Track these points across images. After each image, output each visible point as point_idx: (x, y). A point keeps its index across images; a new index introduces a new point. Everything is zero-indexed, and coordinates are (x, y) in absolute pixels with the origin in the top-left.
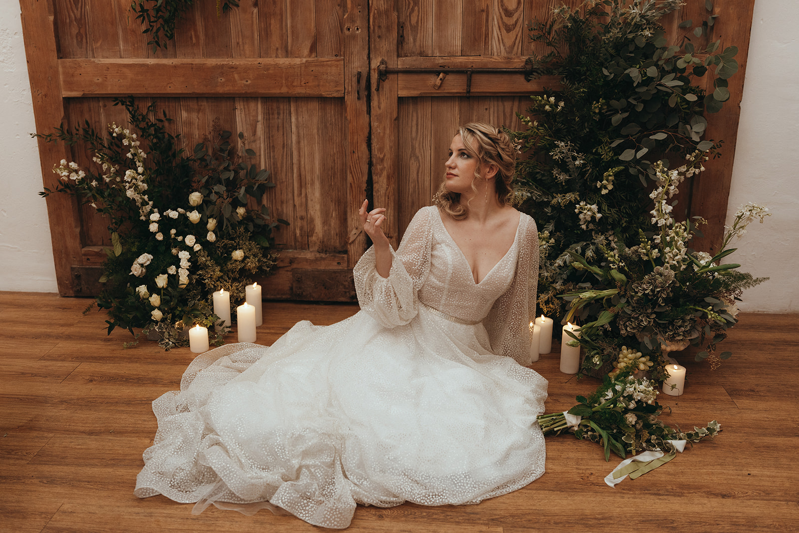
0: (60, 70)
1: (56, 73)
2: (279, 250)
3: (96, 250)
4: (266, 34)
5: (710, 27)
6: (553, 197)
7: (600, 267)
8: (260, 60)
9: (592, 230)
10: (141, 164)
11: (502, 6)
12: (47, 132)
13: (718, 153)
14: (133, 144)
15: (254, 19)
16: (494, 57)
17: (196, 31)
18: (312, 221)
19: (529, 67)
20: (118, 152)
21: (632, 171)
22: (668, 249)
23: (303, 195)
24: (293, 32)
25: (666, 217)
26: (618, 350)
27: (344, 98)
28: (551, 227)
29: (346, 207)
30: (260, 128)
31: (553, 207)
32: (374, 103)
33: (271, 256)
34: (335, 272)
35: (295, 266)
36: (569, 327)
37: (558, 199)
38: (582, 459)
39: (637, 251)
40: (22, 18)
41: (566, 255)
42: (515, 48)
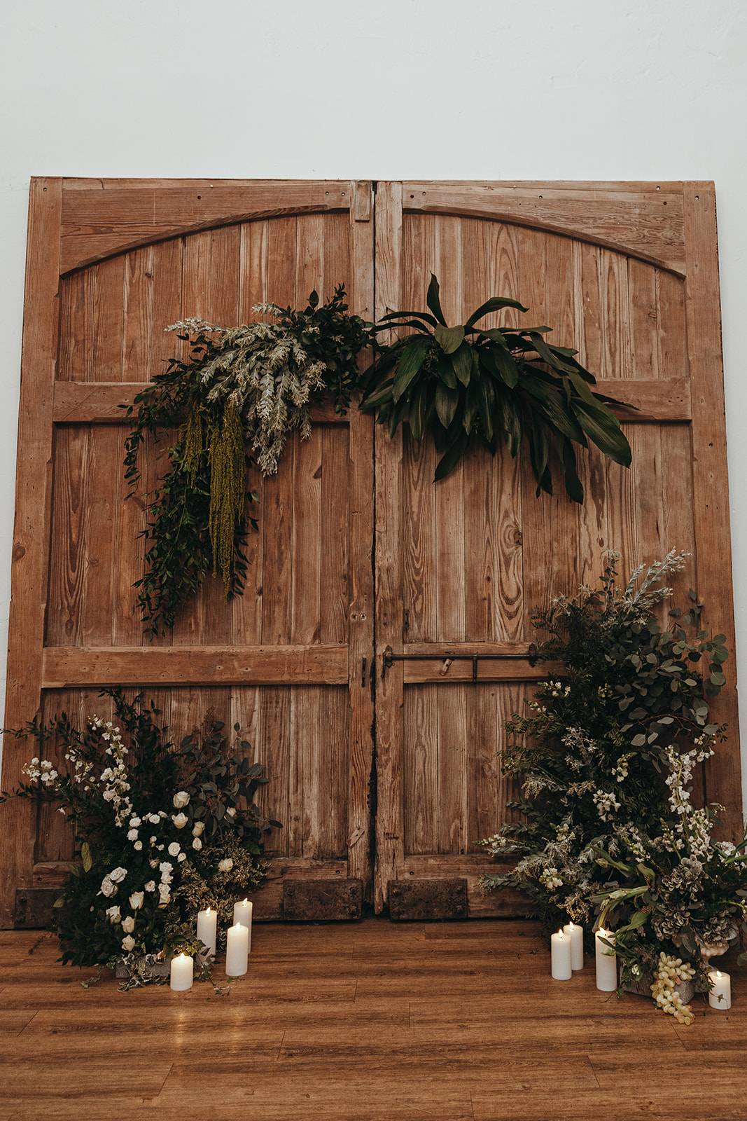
0: (44, 659)
1: (39, 662)
2: (269, 858)
3: (51, 867)
4: (269, 621)
5: (697, 615)
6: (569, 787)
7: (625, 863)
8: (262, 647)
9: (612, 821)
10: (121, 761)
11: (503, 595)
12: (16, 727)
13: (724, 737)
14: (115, 738)
15: (258, 607)
16: (498, 643)
17: (196, 618)
18: (308, 821)
19: (532, 652)
20: (94, 749)
21: (645, 757)
22: (691, 839)
23: (299, 791)
24: (296, 620)
25: (685, 804)
26: (656, 956)
27: (348, 685)
28: (569, 819)
29: (346, 804)
30: (256, 717)
31: (569, 798)
32: (379, 690)
33: (261, 866)
34: (333, 882)
35: (287, 877)
36: (602, 933)
37: (574, 788)
38: (637, 1088)
39: (660, 842)
40: (11, 606)
41: (588, 850)
42: (518, 634)
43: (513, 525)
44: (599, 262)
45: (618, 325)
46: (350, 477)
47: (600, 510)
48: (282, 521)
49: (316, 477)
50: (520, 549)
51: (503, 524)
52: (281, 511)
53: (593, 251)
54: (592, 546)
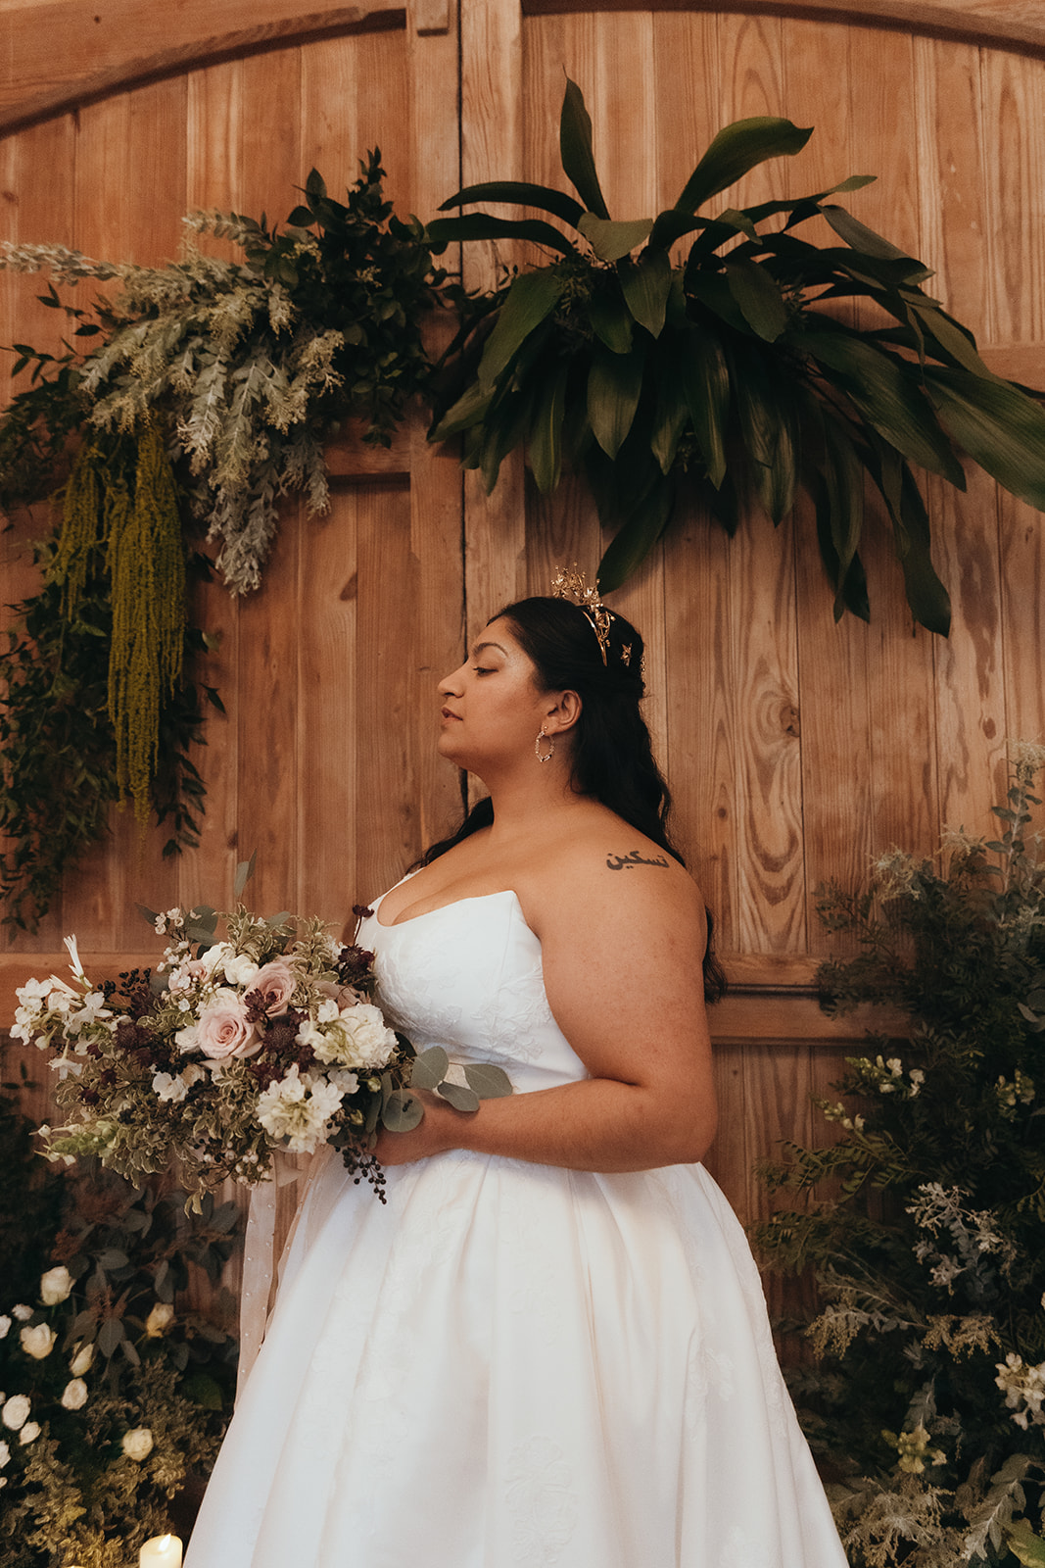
6: (927, 1325)
11: (757, 847)
15: (229, 872)
16: (748, 958)
17: (106, 895)
19: (827, 981)
24: (307, 896)
28: (928, 1402)
31: (929, 1353)
42: (792, 937)
43: (779, 692)
44: (977, 80)
45: (1025, 222)
46: (414, 593)
47: (984, 652)
48: (276, 691)
49: (345, 596)
50: (795, 745)
51: (754, 688)
52: (274, 672)
53: (964, 54)
54: (966, 736)
